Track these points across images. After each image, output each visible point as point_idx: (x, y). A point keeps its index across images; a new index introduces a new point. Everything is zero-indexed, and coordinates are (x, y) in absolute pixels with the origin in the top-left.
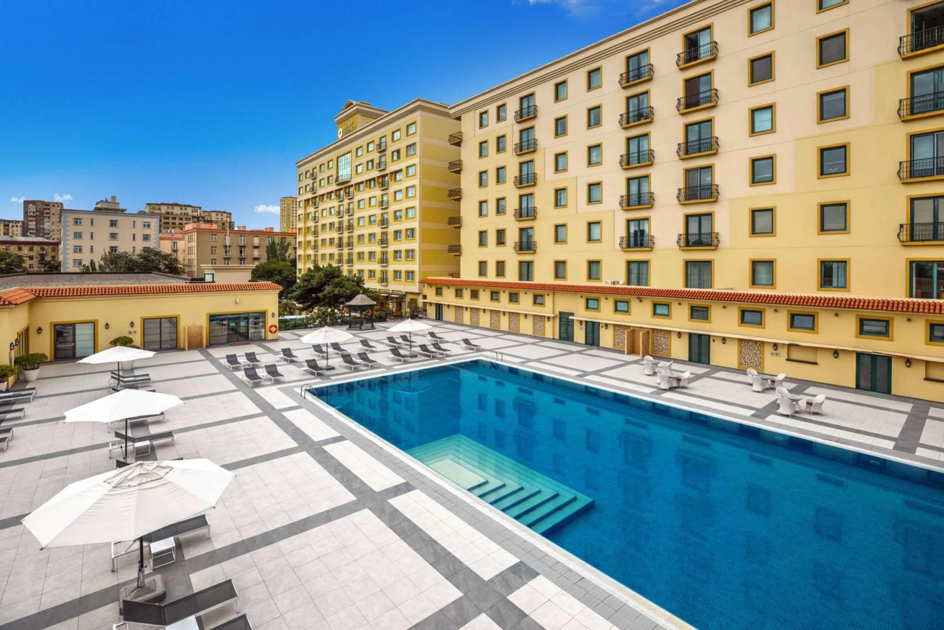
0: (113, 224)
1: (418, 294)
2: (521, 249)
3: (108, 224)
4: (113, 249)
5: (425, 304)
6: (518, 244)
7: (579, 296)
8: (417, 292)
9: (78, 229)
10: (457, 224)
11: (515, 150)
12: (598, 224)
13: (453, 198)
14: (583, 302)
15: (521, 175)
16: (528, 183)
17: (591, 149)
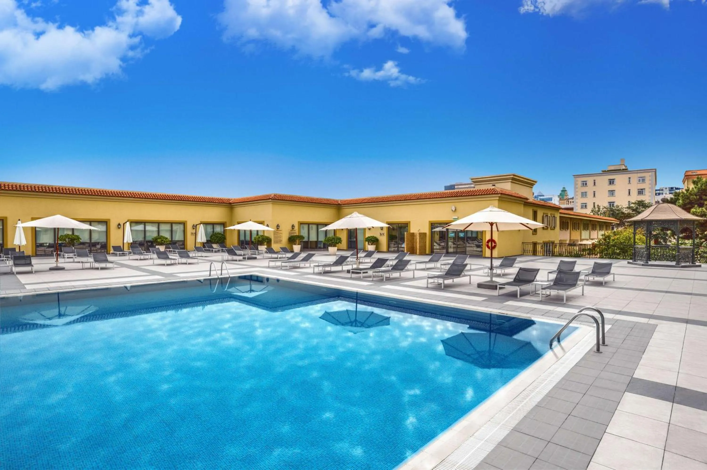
0: (611, 182)
3: (607, 182)
4: (611, 204)
9: (584, 189)
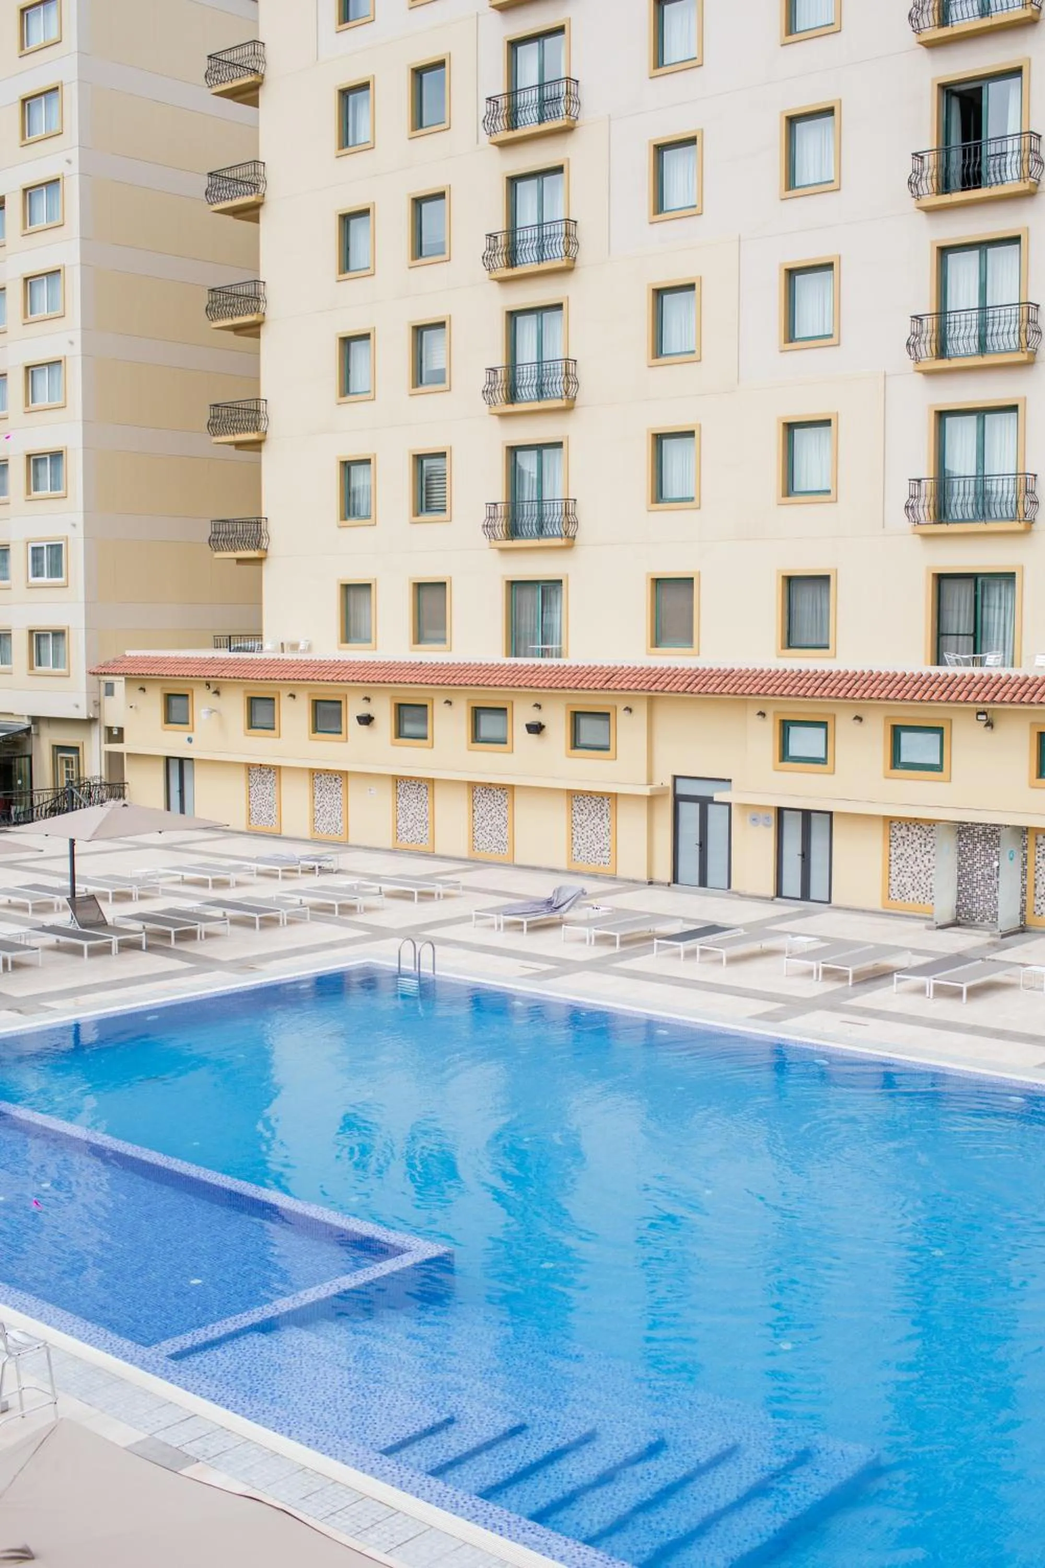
1: (90, 722)
2: (513, 531)
5: (115, 761)
6: (501, 511)
7: (753, 710)
8: (82, 713)
10: (246, 430)
11: (489, 123)
12: (823, 430)
13: (228, 322)
14: (767, 732)
15: (512, 229)
16: (541, 259)
17: (799, 126)
